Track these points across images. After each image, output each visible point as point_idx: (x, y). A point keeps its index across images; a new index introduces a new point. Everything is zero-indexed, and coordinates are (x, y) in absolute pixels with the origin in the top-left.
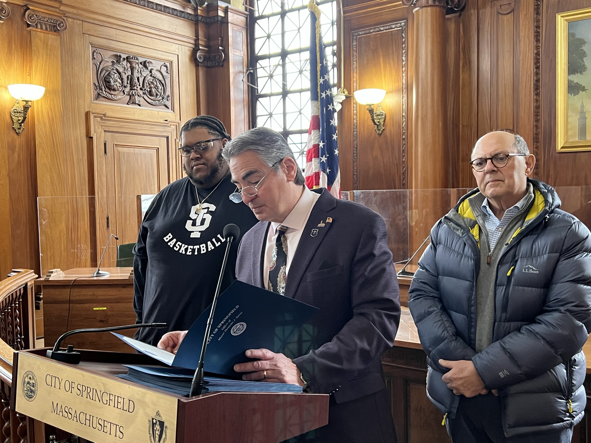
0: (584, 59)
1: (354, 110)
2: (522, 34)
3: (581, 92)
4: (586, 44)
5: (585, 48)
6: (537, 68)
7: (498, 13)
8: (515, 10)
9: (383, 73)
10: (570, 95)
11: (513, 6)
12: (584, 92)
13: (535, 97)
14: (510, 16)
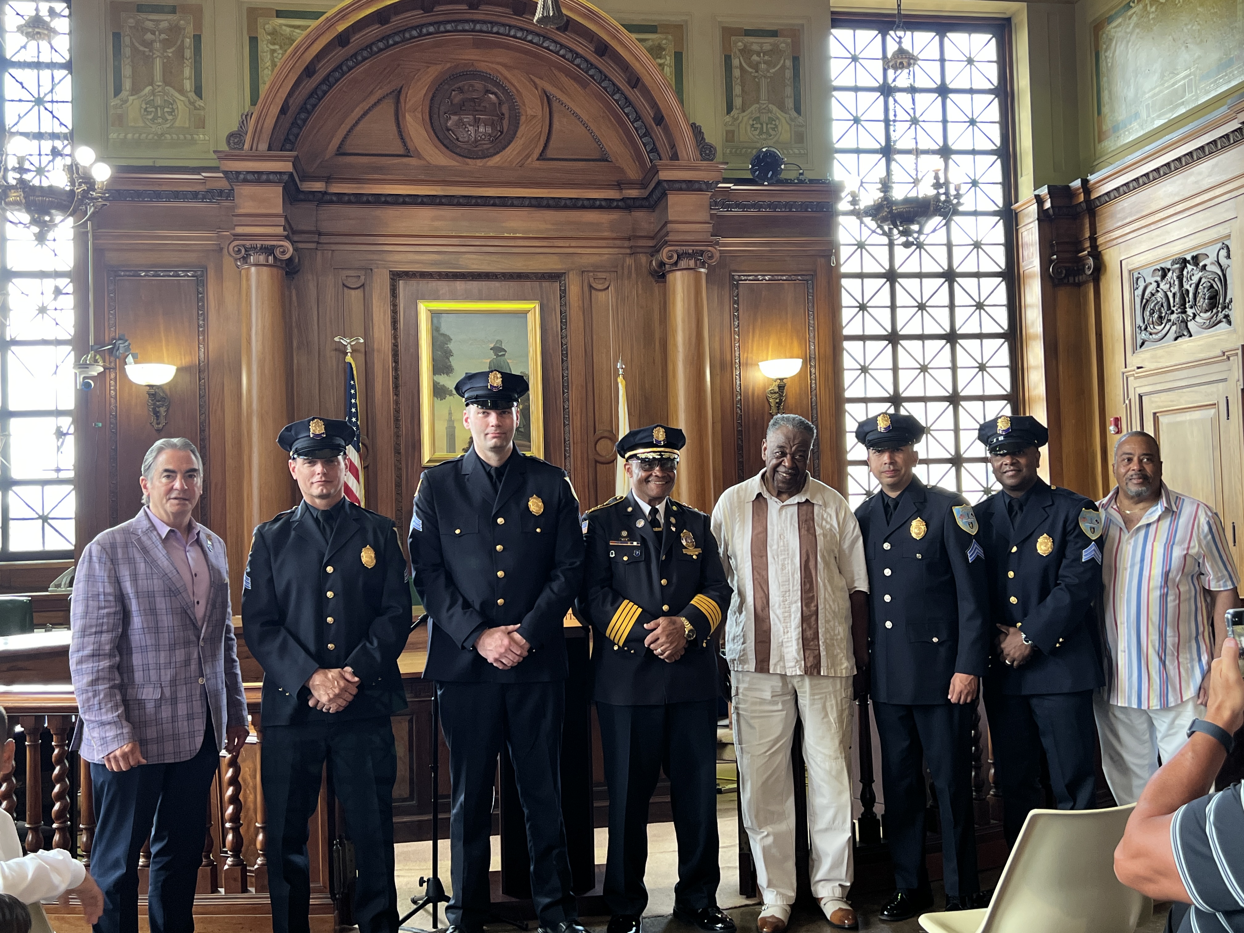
0: (451, 359)
1: (110, 390)
2: (375, 318)
3: (448, 396)
4: (452, 342)
5: (451, 346)
6: (396, 361)
7: (343, 284)
8: (365, 285)
9: (163, 338)
10: (435, 398)
11: (363, 280)
12: (452, 397)
13: (395, 397)
14: (359, 292)
